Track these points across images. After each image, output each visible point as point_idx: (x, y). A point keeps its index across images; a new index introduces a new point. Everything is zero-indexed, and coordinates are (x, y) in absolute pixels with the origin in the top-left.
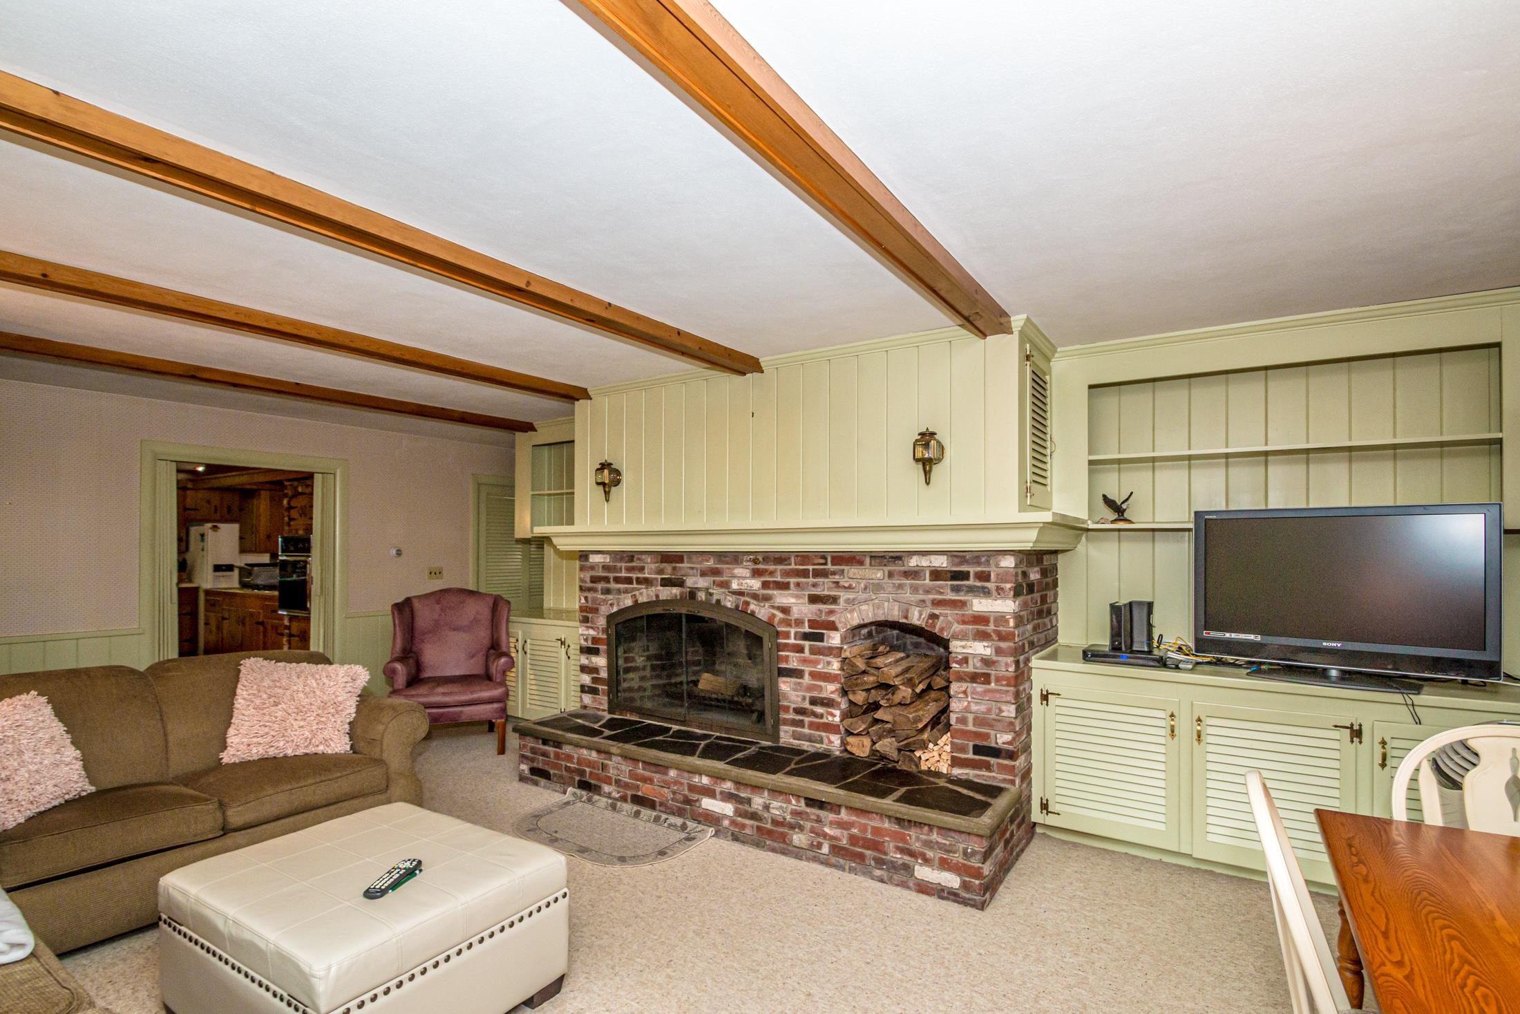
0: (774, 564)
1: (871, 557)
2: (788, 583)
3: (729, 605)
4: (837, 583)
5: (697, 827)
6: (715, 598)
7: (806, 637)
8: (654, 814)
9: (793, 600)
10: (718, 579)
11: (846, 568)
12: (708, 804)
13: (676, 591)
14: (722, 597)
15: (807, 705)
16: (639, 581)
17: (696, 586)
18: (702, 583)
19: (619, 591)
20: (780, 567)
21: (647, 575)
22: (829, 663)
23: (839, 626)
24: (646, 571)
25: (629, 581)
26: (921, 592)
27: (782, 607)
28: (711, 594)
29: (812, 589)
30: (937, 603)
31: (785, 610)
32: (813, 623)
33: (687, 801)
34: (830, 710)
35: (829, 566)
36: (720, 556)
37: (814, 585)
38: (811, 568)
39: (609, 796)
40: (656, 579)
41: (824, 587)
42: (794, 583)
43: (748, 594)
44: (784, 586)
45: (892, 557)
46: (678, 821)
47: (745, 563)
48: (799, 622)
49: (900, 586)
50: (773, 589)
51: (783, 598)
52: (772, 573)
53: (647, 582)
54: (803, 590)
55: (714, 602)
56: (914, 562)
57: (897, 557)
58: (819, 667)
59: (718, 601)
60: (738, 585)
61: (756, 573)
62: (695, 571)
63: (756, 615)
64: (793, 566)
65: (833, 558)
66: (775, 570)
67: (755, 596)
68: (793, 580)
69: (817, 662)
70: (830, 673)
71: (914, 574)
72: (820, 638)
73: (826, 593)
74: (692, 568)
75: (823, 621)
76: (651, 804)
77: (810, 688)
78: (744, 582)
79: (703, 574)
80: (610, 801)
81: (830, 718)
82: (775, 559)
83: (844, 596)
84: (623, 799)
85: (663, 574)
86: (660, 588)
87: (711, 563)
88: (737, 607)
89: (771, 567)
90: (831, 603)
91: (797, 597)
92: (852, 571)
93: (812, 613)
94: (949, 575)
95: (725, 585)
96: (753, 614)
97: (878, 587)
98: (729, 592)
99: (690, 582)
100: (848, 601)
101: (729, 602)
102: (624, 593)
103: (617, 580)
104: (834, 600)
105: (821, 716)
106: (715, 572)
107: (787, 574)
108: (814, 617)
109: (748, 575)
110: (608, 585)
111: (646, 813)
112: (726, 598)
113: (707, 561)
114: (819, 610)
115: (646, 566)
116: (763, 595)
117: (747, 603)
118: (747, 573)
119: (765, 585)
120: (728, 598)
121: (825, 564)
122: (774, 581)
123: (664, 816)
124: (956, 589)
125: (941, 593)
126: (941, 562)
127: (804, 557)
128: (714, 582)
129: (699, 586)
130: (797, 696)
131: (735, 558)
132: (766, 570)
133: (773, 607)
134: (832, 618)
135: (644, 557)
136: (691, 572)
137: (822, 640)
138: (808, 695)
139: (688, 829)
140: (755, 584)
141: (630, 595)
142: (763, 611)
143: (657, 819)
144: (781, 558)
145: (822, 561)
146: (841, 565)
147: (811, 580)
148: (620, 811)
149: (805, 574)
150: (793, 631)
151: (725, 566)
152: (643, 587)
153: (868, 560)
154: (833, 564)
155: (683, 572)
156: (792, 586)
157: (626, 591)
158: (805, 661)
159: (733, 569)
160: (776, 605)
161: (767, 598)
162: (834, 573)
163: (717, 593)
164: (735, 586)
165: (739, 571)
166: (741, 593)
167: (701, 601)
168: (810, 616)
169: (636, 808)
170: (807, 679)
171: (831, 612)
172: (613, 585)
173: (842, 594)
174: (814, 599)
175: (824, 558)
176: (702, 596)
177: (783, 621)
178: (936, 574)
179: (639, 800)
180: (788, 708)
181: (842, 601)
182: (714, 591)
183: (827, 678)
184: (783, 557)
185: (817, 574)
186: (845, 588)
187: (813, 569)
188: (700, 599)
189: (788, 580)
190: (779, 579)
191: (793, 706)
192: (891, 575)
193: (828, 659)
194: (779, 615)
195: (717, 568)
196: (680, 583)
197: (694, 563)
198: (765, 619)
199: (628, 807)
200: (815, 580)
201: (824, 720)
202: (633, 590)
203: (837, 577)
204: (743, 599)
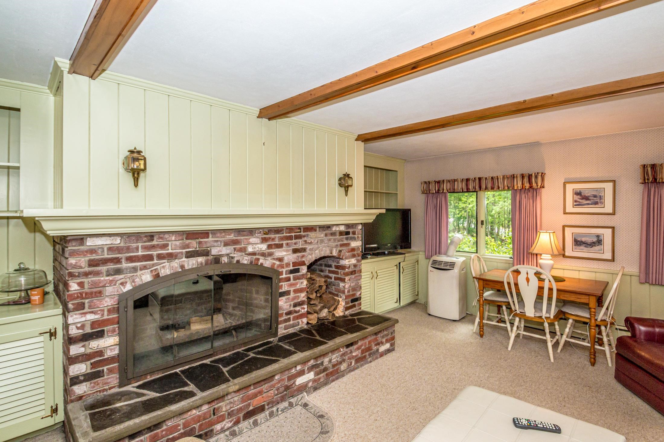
0: (274, 234)
1: (319, 227)
2: (282, 244)
3: (246, 262)
4: (306, 241)
5: (298, 398)
6: (236, 259)
7: (292, 272)
8: (267, 413)
9: (285, 253)
10: (238, 246)
11: (309, 233)
12: (300, 381)
13: (201, 259)
14: (240, 259)
15: (292, 309)
16: (160, 257)
17: (220, 253)
18: (225, 250)
19: (135, 269)
20: (277, 235)
21: (170, 251)
22: (302, 283)
23: (306, 262)
24: (170, 247)
25: (150, 258)
26: (336, 241)
27: (279, 258)
28: (233, 258)
29: (294, 246)
30: (342, 245)
31: (280, 260)
32: (294, 264)
33: (287, 388)
34: (302, 306)
35: (302, 233)
36: (239, 231)
37: (295, 244)
38: (293, 234)
39: (223, 430)
40: (182, 253)
41: (300, 244)
42: (285, 243)
43: (258, 253)
44: (280, 246)
45: (327, 227)
46: (285, 404)
47: (257, 235)
48: (288, 265)
49: (330, 240)
50: (274, 248)
51: (279, 253)
52: (273, 239)
53: (171, 257)
54: (290, 247)
55: (235, 262)
56: (334, 229)
57: (329, 227)
58: (298, 286)
59: (238, 262)
60: (253, 249)
61: (264, 240)
62: (219, 243)
63: (264, 265)
64: (285, 234)
65: (304, 229)
66: (275, 237)
67: (263, 255)
68: (284, 242)
69: (297, 284)
70: (303, 288)
71: (333, 234)
72: (297, 271)
73: (301, 247)
74: (217, 241)
75: (300, 261)
76: (262, 409)
77: (294, 299)
78: (256, 246)
79: (226, 244)
80: (227, 433)
81: (303, 311)
82: (275, 231)
83: (309, 247)
84: (237, 422)
85: (188, 248)
86: (184, 259)
87: (232, 237)
88: (251, 262)
89: (272, 236)
90: (303, 252)
91: (287, 251)
92: (312, 234)
93: (294, 259)
94: (345, 233)
95: (243, 250)
96: (262, 264)
97: (322, 241)
98: (245, 254)
99: (214, 251)
100: (311, 250)
101: (245, 260)
102: (141, 270)
103: (130, 259)
104: (304, 250)
105: (299, 311)
106: (235, 242)
107: (282, 239)
108: (295, 260)
109: (259, 242)
110: (118, 266)
111: (260, 417)
112: (243, 259)
113: (229, 235)
114: (298, 256)
115: (170, 243)
116: (268, 253)
117: (258, 259)
118: (257, 240)
119: (269, 247)
120: (245, 258)
121: (300, 232)
122: (274, 244)
123: (274, 409)
124: (347, 239)
125: (343, 241)
126: (342, 228)
127: (290, 229)
128: (235, 249)
129: (223, 253)
130: (287, 305)
131: (251, 232)
132: (270, 238)
133: (274, 259)
134: (303, 259)
135: (167, 236)
136: (215, 244)
137: (299, 272)
138: (292, 303)
139: (294, 404)
140: (263, 247)
141: (149, 270)
142: (268, 262)
143: (271, 415)
144: (278, 230)
145: (299, 231)
146: (307, 232)
147: (294, 241)
148: (241, 432)
149: (290, 238)
150: (284, 270)
151: (242, 238)
152: (166, 261)
153: (318, 229)
154: (304, 232)
155: (208, 245)
156: (284, 245)
157: (145, 268)
158: (291, 285)
159: (249, 239)
160: (275, 257)
161: (270, 254)
162: (304, 236)
163: (237, 256)
164: (250, 249)
165: (253, 240)
166: (254, 254)
167: (225, 263)
168: (293, 260)
169: (251, 420)
170: (292, 295)
171: (303, 256)
172: (125, 265)
173: (307, 246)
174: (295, 251)
175: (300, 229)
176: (225, 260)
177: (279, 266)
178: (341, 233)
179: (249, 415)
180: (282, 314)
181: (307, 250)
182: (235, 255)
183: (300, 291)
184: (279, 230)
185: (297, 237)
186: (309, 243)
187: (295, 235)
188: (223, 262)
189: (282, 242)
190: (277, 242)
191: (285, 312)
192: (326, 235)
193: (301, 281)
194: (278, 263)
195: (237, 239)
196: (206, 253)
197: (218, 237)
198: (269, 266)
199: (244, 425)
200: (295, 241)
201: (300, 313)
202: (153, 265)
203: (306, 238)
204: (255, 257)
